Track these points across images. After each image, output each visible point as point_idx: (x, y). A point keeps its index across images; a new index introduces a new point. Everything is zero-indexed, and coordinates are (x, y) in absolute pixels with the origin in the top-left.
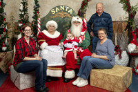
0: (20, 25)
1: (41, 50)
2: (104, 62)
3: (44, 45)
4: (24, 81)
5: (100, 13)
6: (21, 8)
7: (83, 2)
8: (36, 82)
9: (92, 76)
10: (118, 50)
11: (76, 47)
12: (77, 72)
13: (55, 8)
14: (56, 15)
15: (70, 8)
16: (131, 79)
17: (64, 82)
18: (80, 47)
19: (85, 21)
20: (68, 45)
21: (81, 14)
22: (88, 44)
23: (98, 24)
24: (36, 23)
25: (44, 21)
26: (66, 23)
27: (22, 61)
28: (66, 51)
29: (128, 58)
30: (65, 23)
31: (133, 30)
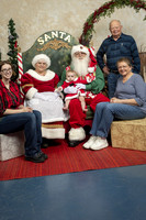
1: (28, 99)
4: (7, 147)
5: (116, 36)
9: (114, 132)
11: (82, 91)
13: (43, 36)
14: (46, 47)
15: (67, 34)
17: (69, 146)
18: (88, 90)
20: (70, 89)
22: (101, 85)
23: (115, 52)
25: (28, 56)
26: (62, 57)
27: (1, 116)
28: (68, 98)
30: (60, 57)
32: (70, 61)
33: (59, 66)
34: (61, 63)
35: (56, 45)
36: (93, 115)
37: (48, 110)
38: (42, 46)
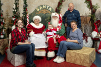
0: (14, 19)
1: (30, 37)
2: (75, 45)
3: (32, 33)
4: (18, 60)
6: (14, 7)
7: (59, 3)
8: (26, 60)
9: (68, 55)
10: (85, 36)
11: (55, 34)
12: (56, 52)
13: (39, 7)
14: (40, 12)
15: (50, 7)
16: (95, 57)
17: (47, 60)
19: (61, 16)
20: (49, 33)
21: (58, 11)
23: (70, 18)
24: (26, 17)
25: (31, 16)
27: (16, 45)
28: (48, 37)
29: (92, 41)
31: (95, 22)
34: (46, 20)
36: (59, 45)
37: (38, 43)
38: (38, 12)
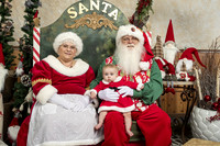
15: (114, 7)
26: (103, 41)
30: (100, 42)
32: (113, 50)
33: (96, 55)
34: (99, 51)
35: (94, 22)
